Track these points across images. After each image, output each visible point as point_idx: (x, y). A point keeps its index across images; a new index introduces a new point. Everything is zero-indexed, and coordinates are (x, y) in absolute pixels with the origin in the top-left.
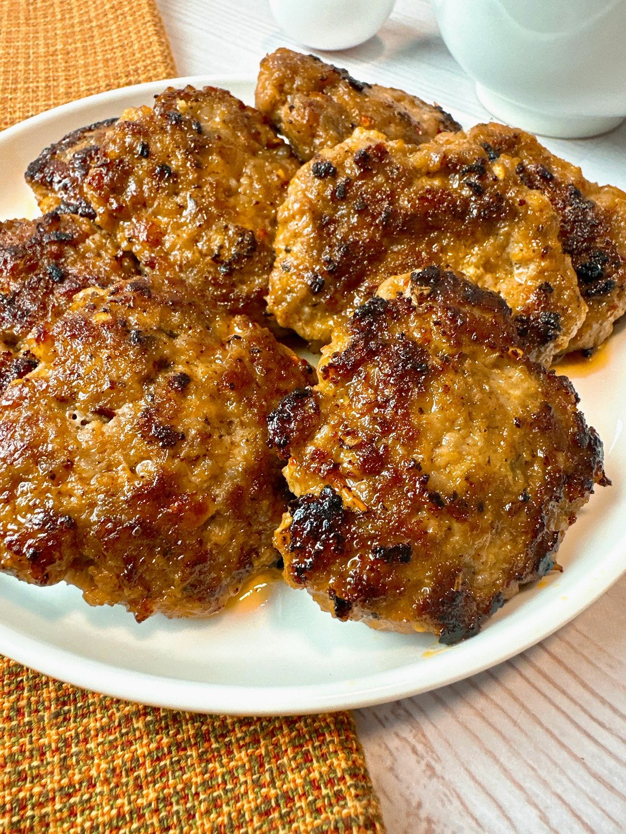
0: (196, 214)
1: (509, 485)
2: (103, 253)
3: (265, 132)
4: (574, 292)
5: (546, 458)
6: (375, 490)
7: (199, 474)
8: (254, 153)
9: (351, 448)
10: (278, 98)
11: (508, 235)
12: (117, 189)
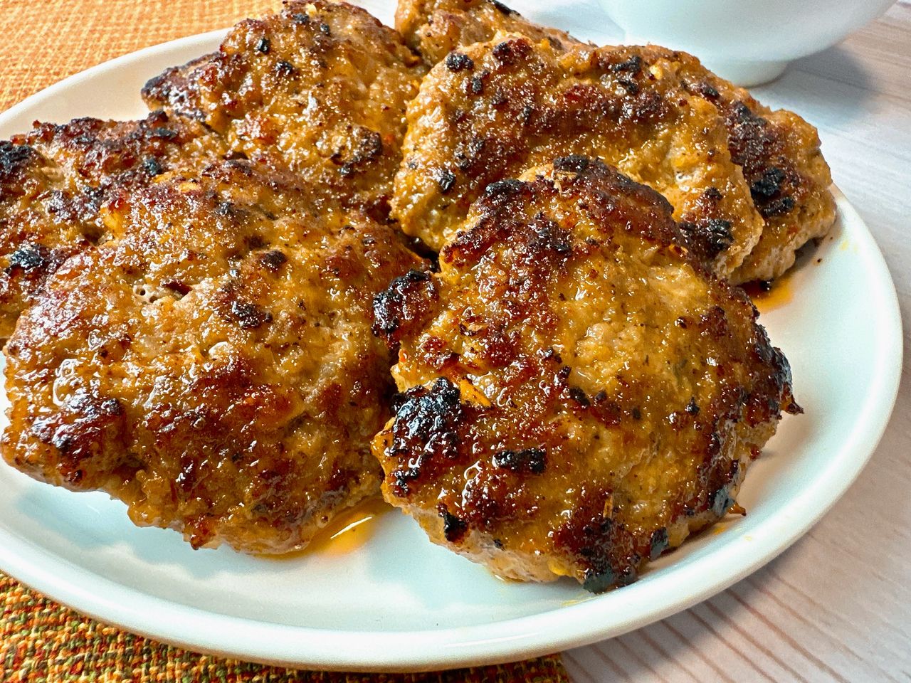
0: (318, 113)
1: (673, 392)
2: (210, 152)
3: (402, 51)
4: (748, 202)
5: (720, 367)
6: (503, 384)
7: (287, 365)
8: (388, 64)
9: (473, 334)
10: (418, 17)
11: (668, 139)
12: (231, 84)
